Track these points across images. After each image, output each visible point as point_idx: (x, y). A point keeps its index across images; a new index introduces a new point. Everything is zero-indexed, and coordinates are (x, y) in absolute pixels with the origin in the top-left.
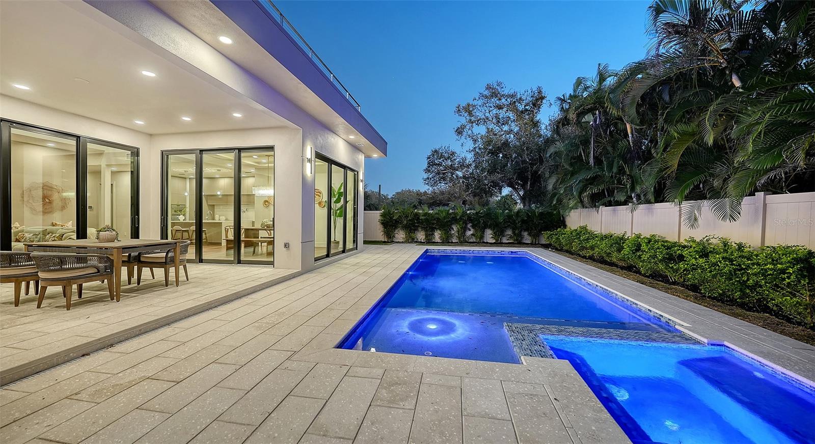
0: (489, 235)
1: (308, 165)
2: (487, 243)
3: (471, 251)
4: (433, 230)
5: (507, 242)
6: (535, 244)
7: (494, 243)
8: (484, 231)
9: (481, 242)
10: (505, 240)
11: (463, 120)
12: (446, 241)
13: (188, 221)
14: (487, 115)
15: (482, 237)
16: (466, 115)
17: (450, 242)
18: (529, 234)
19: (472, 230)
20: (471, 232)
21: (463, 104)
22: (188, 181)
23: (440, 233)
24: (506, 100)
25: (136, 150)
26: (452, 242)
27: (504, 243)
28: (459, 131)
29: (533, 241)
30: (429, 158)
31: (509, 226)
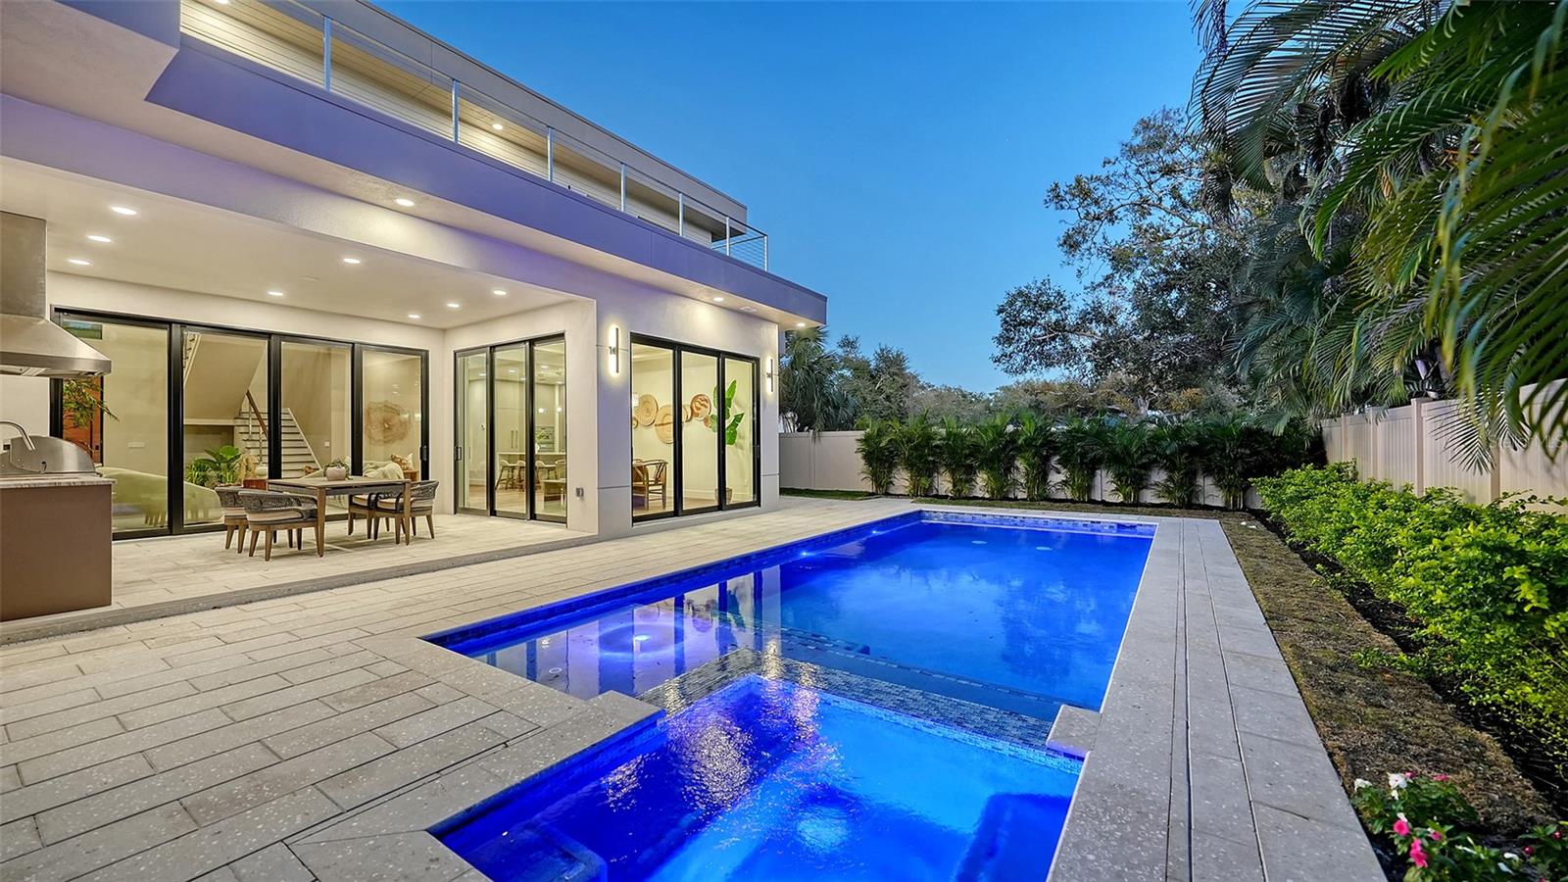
0: (1105, 485)
1: (612, 358)
2: (1103, 502)
3: (1018, 519)
4: (971, 471)
5: (1158, 502)
6: (1236, 509)
7: (1121, 504)
8: (1092, 475)
9: (1085, 499)
10: (1149, 497)
11: (1071, 217)
12: (1001, 496)
13: (557, 453)
14: (1145, 192)
15: (1089, 489)
16: (1075, 203)
17: (1011, 500)
18: (1218, 484)
19: (1063, 471)
20: (1061, 477)
21: (1066, 181)
22: (557, 388)
23: (985, 476)
24: (1193, 149)
25: (423, 353)
26: (1016, 499)
27: (1147, 505)
28: (1071, 244)
29: (1227, 502)
30: (1000, 311)
31: (1155, 461)
